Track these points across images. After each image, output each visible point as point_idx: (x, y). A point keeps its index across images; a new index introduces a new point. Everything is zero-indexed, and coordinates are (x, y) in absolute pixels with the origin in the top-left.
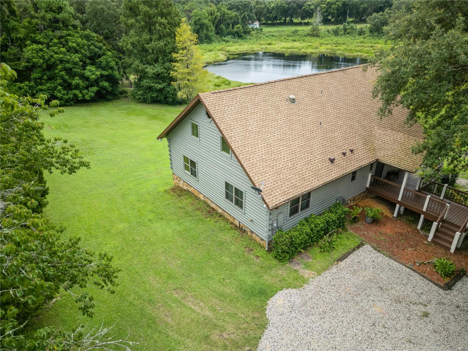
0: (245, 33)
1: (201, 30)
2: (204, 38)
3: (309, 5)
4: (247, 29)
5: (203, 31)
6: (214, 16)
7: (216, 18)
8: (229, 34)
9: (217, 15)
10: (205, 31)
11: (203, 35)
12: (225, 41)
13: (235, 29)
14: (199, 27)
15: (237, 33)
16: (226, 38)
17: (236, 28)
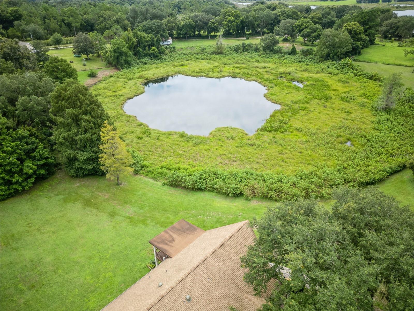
0: (160, 53)
1: (120, 57)
2: (123, 63)
3: (213, 23)
4: (162, 49)
5: (122, 58)
6: (131, 42)
7: (133, 44)
8: (146, 55)
9: (134, 41)
10: (124, 57)
11: (122, 61)
12: (143, 62)
13: (151, 52)
14: (118, 54)
15: (153, 54)
16: (143, 60)
17: (152, 50)
